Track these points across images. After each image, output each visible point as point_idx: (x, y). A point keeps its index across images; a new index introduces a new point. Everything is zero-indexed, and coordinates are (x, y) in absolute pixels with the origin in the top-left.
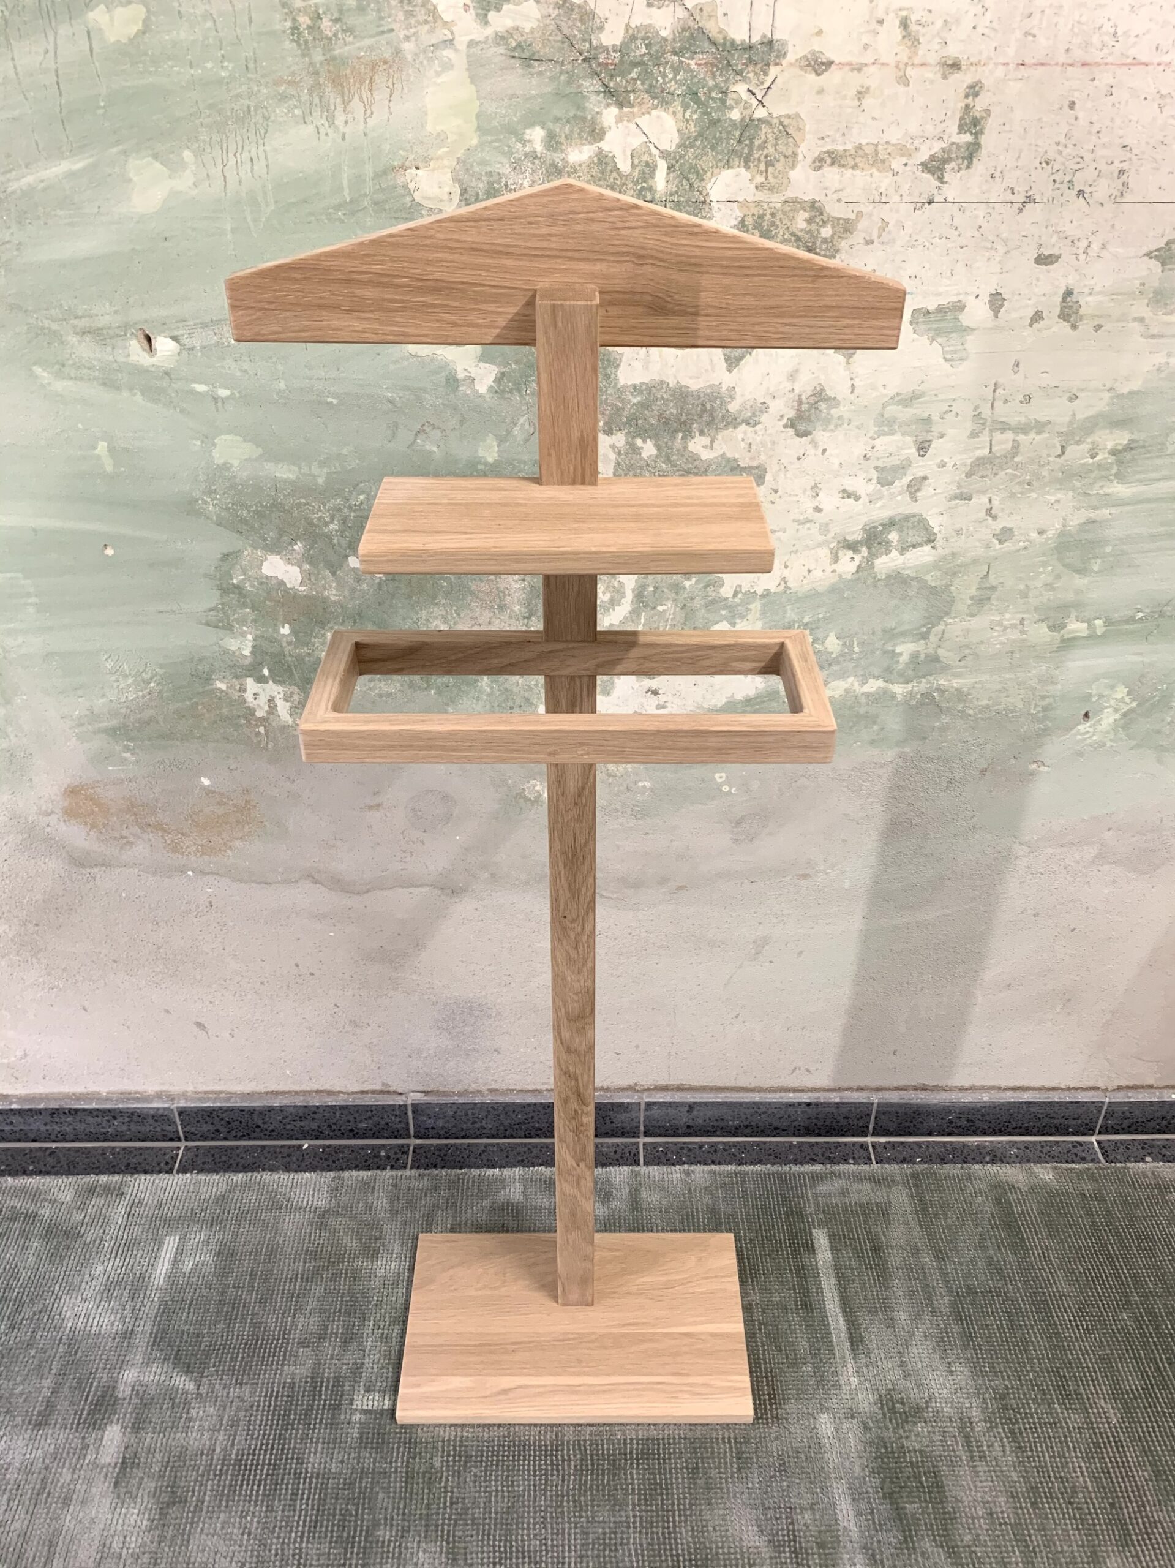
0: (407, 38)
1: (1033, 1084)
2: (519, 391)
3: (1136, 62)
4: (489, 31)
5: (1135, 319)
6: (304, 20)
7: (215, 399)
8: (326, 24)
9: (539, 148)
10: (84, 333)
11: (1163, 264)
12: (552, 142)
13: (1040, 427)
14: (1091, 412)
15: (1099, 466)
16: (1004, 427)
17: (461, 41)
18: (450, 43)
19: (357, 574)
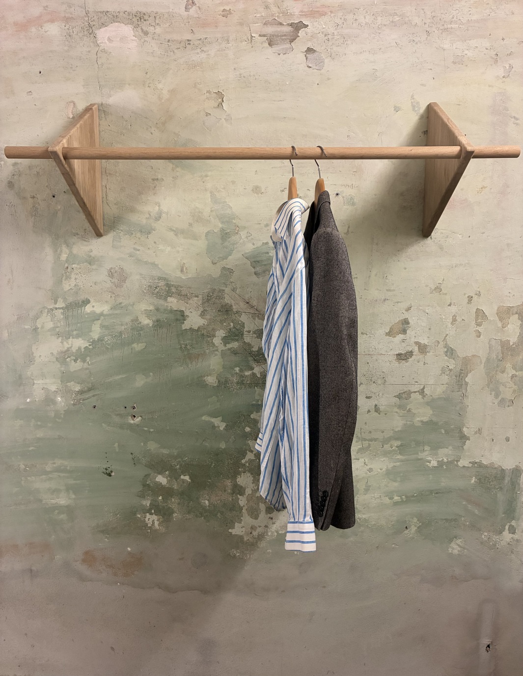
0: (207, 349)
2: (232, 429)
3: (381, 354)
4: (226, 348)
5: (395, 412)
6: (183, 346)
7: (150, 432)
8: (188, 347)
9: (238, 372)
10: (118, 415)
11: (399, 399)
12: (241, 370)
13: (375, 440)
14: (388, 436)
15: (394, 450)
16: (365, 440)
17: (220, 351)
18: (217, 350)
19: (183, 481)
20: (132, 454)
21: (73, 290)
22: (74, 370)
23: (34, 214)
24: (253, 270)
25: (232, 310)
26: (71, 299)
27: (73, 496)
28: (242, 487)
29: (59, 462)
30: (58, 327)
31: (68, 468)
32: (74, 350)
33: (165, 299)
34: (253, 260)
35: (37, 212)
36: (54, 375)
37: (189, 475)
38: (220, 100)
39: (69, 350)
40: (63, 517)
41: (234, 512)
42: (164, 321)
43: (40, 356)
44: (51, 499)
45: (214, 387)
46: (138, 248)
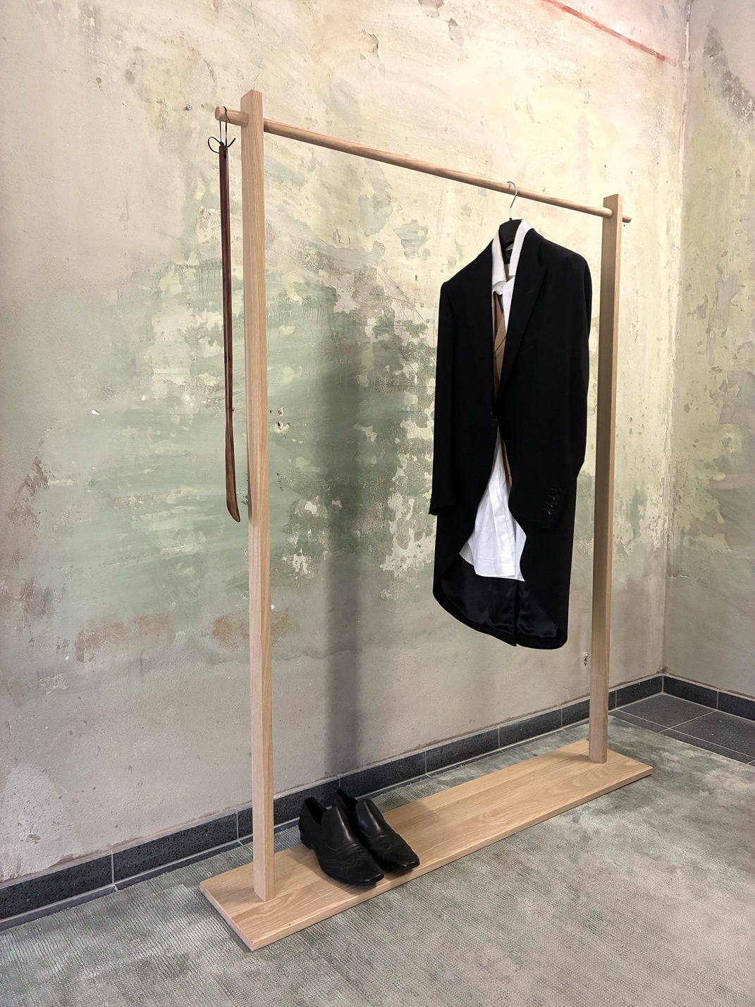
1: (539, 709)
2: (382, 441)
4: (378, 340)
6: (335, 334)
7: (298, 444)
8: (340, 335)
9: (388, 370)
12: (391, 369)
17: (371, 343)
18: (369, 342)
19: (335, 507)
20: (278, 474)
21: (210, 244)
22: (209, 356)
23: (160, 126)
24: (403, 250)
25: (383, 295)
26: (206, 257)
27: (204, 539)
28: (392, 511)
29: (185, 490)
30: (189, 293)
31: (198, 498)
32: (209, 327)
33: (316, 272)
34: (403, 238)
35: (165, 124)
36: (181, 362)
37: (340, 499)
38: (375, 45)
39: (202, 328)
40: (189, 571)
41: (385, 542)
42: (314, 299)
43: (163, 332)
44: (173, 547)
45: (365, 388)
46: (290, 201)
